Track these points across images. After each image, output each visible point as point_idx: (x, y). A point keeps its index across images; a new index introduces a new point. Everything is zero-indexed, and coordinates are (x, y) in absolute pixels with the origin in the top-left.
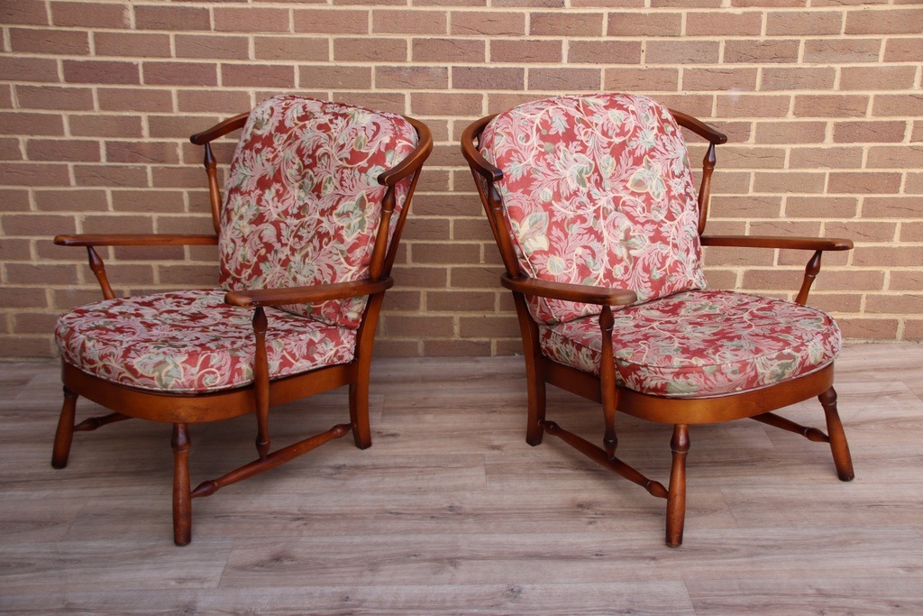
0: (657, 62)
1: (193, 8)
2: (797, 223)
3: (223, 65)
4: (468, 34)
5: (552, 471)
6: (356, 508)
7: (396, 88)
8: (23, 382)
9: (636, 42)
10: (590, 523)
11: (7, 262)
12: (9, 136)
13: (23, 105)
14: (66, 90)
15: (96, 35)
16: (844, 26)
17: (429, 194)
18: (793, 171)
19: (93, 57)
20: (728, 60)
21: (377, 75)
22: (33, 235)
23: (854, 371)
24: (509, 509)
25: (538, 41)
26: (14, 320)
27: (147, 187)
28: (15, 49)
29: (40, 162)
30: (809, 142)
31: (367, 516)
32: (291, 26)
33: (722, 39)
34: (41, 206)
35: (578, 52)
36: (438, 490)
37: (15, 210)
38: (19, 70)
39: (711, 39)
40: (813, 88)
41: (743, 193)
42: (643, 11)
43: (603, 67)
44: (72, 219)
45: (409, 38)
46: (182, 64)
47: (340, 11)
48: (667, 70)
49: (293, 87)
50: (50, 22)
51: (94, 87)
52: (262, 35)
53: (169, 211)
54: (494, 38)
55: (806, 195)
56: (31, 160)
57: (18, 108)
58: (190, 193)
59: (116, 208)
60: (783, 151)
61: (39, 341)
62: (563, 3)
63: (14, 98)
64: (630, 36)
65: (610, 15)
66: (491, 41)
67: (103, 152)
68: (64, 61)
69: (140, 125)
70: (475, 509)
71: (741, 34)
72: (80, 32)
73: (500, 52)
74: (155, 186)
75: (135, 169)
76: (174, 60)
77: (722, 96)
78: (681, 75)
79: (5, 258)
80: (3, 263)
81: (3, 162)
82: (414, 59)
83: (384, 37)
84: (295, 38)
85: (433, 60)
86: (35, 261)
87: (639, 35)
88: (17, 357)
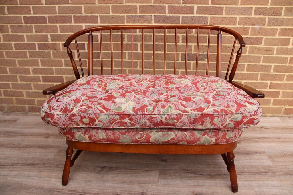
0: (229, 14)
2: (277, 74)
3: (74, 16)
4: (159, 3)
7: (133, 23)
9: (222, 7)
11: (12, 82)
13: (12, 32)
14: (25, 26)
15: (33, 7)
18: (277, 56)
19: (32, 15)
20: (255, 14)
21: (127, 19)
22: (18, 74)
25: (185, 6)
26: (15, 100)
27: (51, 58)
28: (9, 13)
29: (19, 51)
30: (283, 46)
32: (97, 1)
33: (254, 7)
34: (20, 65)
35: (200, 10)
37: (12, 66)
38: (10, 20)
39: (250, 6)
40: (287, 25)
41: (258, 63)
43: (209, 16)
44: (29, 69)
45: (138, 5)
46: (60, 16)
48: (233, 17)
49: (97, 23)
50: (19, 4)
51: (33, 25)
52: (87, 5)
53: (58, 66)
55: (281, 65)
56: (16, 50)
57: (11, 33)
58: (64, 60)
59: (42, 65)
60: (274, 49)
61: (23, 107)
63: (10, 30)
64: (219, 4)
66: (168, 6)
67: (37, 47)
68: (24, 17)
69: (48, 37)
71: (261, 5)
72: (28, 7)
73: (171, 10)
74: (54, 58)
75: (47, 52)
76: (58, 15)
77: (253, 28)
78: (238, 19)
79: (11, 81)
80: (10, 83)
81: (8, 50)
82: (140, 13)
83: (129, 5)
84: (98, 6)
85: (146, 13)
86: (19, 82)
87: (223, 4)
88: (17, 112)
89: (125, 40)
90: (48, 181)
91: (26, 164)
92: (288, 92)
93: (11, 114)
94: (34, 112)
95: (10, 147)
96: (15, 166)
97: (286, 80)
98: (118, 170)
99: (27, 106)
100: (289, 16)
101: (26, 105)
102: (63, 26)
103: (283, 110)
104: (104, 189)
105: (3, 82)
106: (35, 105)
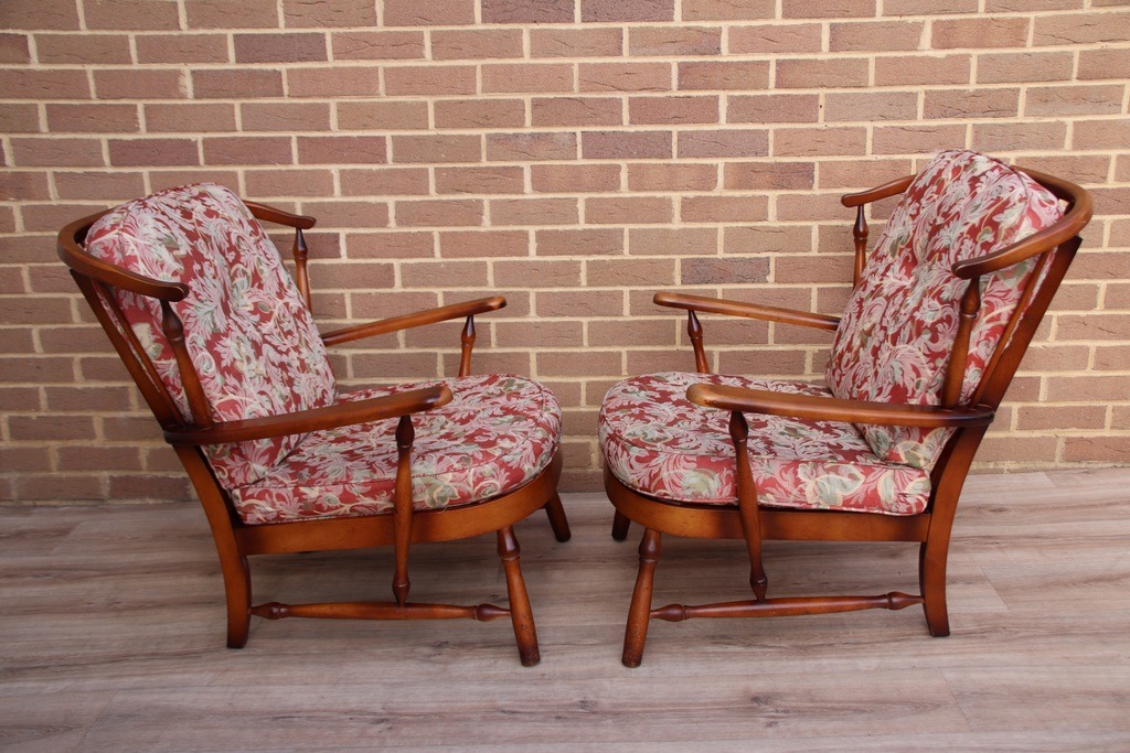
0: (839, 120)
1: (262, 71)
3: (299, 138)
4: (600, 91)
5: (718, 649)
6: (459, 704)
7: (512, 159)
8: (63, 532)
9: (812, 96)
10: (770, 725)
11: (48, 385)
12: (46, 234)
13: (62, 196)
14: (113, 176)
15: (147, 108)
16: (1075, 70)
17: (556, 290)
19: (143, 135)
20: (928, 115)
21: (488, 145)
22: (76, 352)
23: (1101, 505)
24: (661, 705)
25: (689, 97)
26: (57, 455)
28: (52, 129)
31: (471, 716)
32: (381, 87)
33: (920, 90)
34: (86, 317)
35: (739, 110)
36: (567, 677)
37: (55, 323)
38: (57, 154)
39: (907, 89)
40: (1038, 148)
42: (819, 57)
43: (771, 127)
45: (527, 98)
46: (249, 139)
47: (441, 67)
48: (852, 129)
49: (385, 162)
50: (93, 95)
51: (145, 171)
52: (346, 100)
54: (633, 95)
57: (57, 199)
61: (88, 480)
62: (719, 49)
63: (52, 188)
64: (804, 88)
65: (779, 63)
66: (630, 98)
68: (110, 141)
70: (614, 705)
71: (944, 83)
72: (128, 105)
73: (641, 111)
76: (240, 134)
77: (922, 160)
78: (870, 135)
79: (44, 381)
80: (41, 386)
81: (40, 265)
82: (534, 124)
83: (495, 98)
84: (386, 103)
85: (557, 124)
86: (80, 384)
87: (816, 87)
88: (62, 500)
89: (483, 217)
90: (258, 693)
91: (163, 654)
92: (1070, 378)
93: (35, 511)
94: (134, 497)
95: (79, 613)
96: (124, 664)
97: (1058, 337)
98: (490, 650)
99: (106, 474)
100: (1044, 116)
101: (101, 469)
102: (259, 174)
103: (1061, 445)
104: (457, 702)
105: (11, 386)
106: (140, 469)
